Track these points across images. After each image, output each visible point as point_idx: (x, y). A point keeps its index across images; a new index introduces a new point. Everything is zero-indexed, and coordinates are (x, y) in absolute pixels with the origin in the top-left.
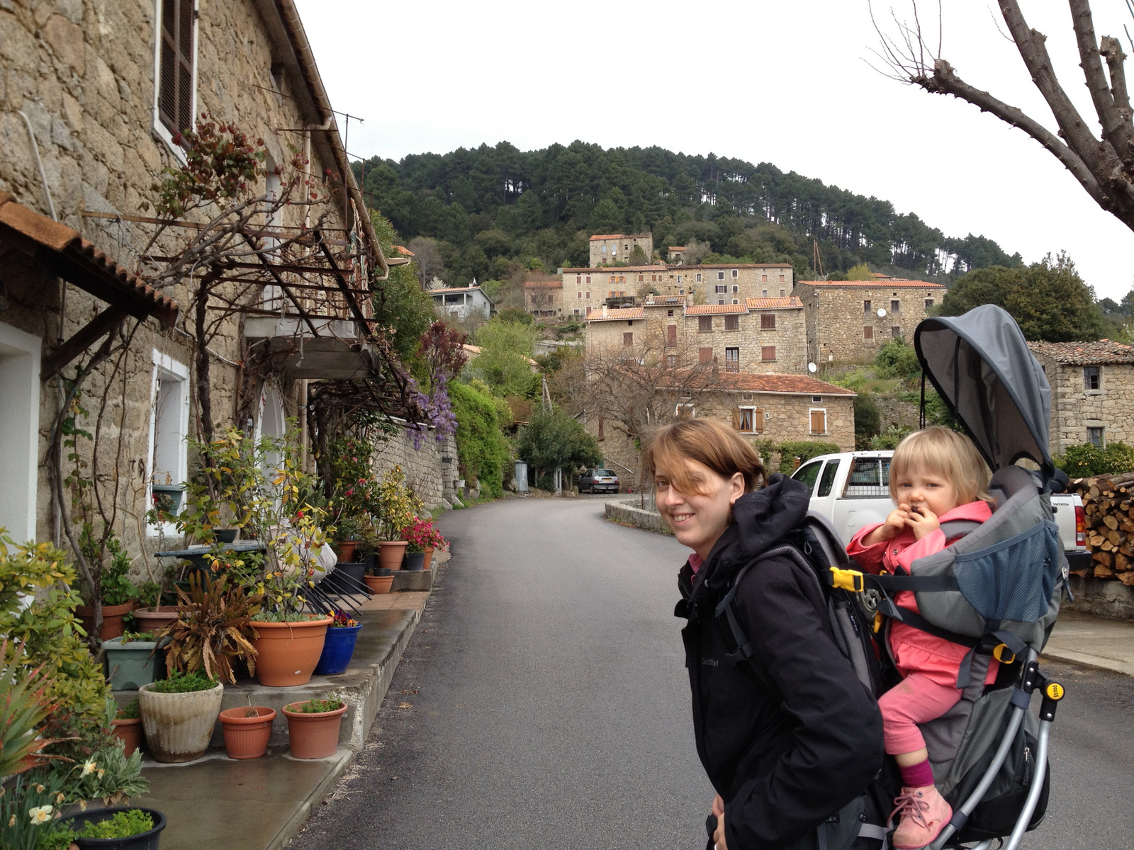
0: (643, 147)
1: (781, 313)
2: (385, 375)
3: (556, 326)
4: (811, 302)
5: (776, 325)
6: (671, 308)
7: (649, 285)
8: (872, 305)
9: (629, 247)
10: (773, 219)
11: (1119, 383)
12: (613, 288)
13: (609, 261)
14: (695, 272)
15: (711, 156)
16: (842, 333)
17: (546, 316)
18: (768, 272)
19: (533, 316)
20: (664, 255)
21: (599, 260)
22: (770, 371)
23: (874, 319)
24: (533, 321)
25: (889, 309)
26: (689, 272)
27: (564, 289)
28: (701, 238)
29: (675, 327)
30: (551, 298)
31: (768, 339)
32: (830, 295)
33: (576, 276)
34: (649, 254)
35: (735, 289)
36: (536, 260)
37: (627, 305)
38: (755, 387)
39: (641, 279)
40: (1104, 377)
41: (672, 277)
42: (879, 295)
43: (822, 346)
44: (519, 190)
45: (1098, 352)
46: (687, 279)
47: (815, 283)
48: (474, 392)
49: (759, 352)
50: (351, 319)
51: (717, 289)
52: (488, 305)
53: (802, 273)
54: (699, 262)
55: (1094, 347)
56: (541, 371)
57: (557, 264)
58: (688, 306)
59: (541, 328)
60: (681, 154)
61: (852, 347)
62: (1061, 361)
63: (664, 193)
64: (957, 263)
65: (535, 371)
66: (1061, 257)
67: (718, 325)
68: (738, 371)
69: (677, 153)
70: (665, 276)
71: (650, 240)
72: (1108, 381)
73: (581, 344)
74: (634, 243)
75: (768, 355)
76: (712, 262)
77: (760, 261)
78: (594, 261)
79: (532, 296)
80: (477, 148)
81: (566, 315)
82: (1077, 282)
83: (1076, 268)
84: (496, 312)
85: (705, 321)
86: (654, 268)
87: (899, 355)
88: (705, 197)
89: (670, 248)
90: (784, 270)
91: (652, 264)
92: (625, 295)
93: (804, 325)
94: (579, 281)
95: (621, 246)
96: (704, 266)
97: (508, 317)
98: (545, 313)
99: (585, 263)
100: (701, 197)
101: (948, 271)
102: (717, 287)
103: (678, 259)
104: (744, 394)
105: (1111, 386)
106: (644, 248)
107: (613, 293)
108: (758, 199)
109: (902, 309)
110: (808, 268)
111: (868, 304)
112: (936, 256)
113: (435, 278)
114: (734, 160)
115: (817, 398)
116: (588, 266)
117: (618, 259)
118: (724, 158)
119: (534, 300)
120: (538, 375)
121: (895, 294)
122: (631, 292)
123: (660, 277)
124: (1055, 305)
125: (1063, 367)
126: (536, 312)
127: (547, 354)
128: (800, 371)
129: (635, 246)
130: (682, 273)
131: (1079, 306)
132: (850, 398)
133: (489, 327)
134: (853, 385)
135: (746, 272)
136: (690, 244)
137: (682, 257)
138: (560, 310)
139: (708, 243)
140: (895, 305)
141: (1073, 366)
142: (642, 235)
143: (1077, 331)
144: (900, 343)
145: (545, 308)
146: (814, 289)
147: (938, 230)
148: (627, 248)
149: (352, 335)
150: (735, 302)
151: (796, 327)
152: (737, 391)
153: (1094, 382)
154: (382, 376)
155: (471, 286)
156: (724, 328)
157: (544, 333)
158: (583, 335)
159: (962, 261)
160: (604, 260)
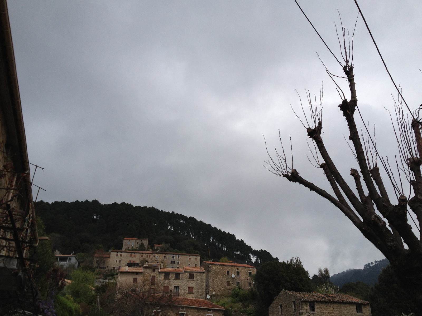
0: (148, 207)
1: (196, 274)
2: (27, 289)
3: (105, 273)
4: (208, 270)
5: (194, 278)
6: (154, 268)
7: (145, 259)
8: (230, 273)
9: (139, 243)
10: (193, 237)
11: (321, 309)
12: (131, 259)
13: (130, 248)
14: (164, 255)
15: (173, 212)
16: (219, 283)
17: (101, 269)
18: (191, 257)
19: (96, 269)
20: (152, 248)
21: (126, 247)
22: (191, 297)
23: (230, 278)
24: (96, 271)
25: (236, 275)
26: (161, 255)
27: (110, 258)
28: (167, 242)
29: (155, 276)
30: (104, 262)
31: (192, 284)
32: (215, 267)
33: (116, 253)
34: (146, 247)
35: (178, 263)
36: (101, 246)
37: (135, 266)
38: (186, 304)
39: (142, 256)
40: (316, 307)
41: (154, 256)
42: (232, 269)
43: (211, 288)
44: (98, 218)
45: (313, 297)
46: (160, 257)
47: (209, 262)
48: (66, 300)
49: (187, 289)
50: (16, 258)
51: (171, 262)
52: (77, 263)
53: (203, 259)
54: (165, 251)
55: (311, 295)
56: (96, 292)
57: (109, 248)
58: (161, 268)
59: (99, 274)
60: (162, 210)
61: (222, 289)
62: (301, 299)
63: (154, 224)
64: (257, 260)
65: (93, 292)
66: (297, 259)
67: (172, 276)
68: (179, 296)
69: (160, 210)
70: (152, 256)
71: (148, 241)
72: (317, 309)
73: (114, 281)
74: (141, 242)
75: (191, 290)
76: (170, 251)
77: (189, 252)
78: (124, 248)
79: (97, 260)
80: (84, 201)
81: (110, 269)
82: (303, 269)
83: (302, 264)
84: (80, 266)
85: (167, 275)
86: (148, 252)
87: (239, 293)
88: (169, 227)
89: (155, 245)
90: (197, 257)
91: (147, 251)
92: (135, 262)
93: (205, 279)
94: (117, 255)
95: (136, 243)
96: (167, 253)
97: (86, 268)
98: (101, 268)
99: (121, 248)
100: (168, 227)
101: (253, 262)
102: (171, 261)
103: (157, 249)
104: (182, 307)
105: (319, 311)
106: (145, 244)
107: (130, 261)
108: (188, 229)
109: (240, 275)
110: (206, 257)
111: (228, 272)
112: (250, 256)
113: (57, 250)
114: (181, 215)
115: (210, 310)
116: (122, 250)
117: (134, 248)
118: (177, 214)
119: (97, 262)
120: (96, 294)
121: (238, 269)
122: (138, 261)
123: (150, 256)
124: (296, 277)
125: (302, 302)
126: (97, 267)
127: (100, 285)
128: (202, 298)
129: (141, 243)
130: (158, 255)
131: (304, 278)
132: (222, 310)
133: (77, 272)
134: (223, 305)
135: (183, 256)
136: (163, 244)
137: (159, 249)
138: (107, 267)
139: (169, 244)
140: (238, 273)
141: (305, 302)
142: (144, 239)
143: (304, 288)
144: (240, 288)
145: (102, 266)
146: (209, 265)
147: (251, 247)
148: (138, 244)
149: (15, 267)
150: (178, 268)
151: (202, 279)
152: (179, 305)
153: (313, 309)
154: (25, 290)
155: (71, 255)
156: (174, 278)
157: (99, 276)
158: (116, 278)
159: (258, 259)
160: (128, 248)
